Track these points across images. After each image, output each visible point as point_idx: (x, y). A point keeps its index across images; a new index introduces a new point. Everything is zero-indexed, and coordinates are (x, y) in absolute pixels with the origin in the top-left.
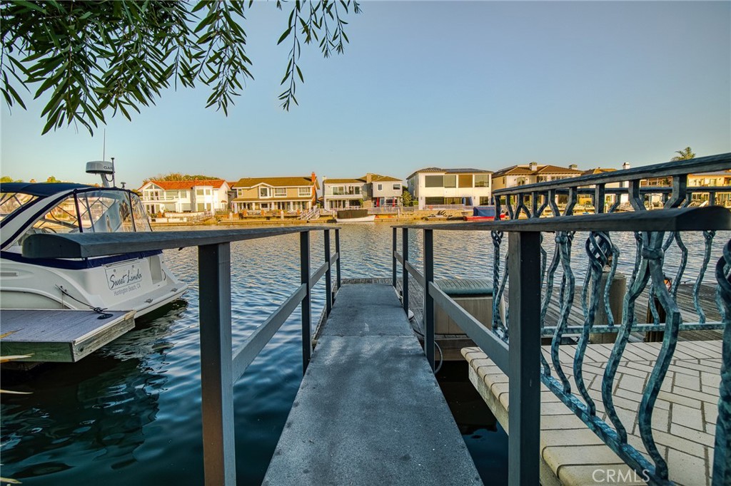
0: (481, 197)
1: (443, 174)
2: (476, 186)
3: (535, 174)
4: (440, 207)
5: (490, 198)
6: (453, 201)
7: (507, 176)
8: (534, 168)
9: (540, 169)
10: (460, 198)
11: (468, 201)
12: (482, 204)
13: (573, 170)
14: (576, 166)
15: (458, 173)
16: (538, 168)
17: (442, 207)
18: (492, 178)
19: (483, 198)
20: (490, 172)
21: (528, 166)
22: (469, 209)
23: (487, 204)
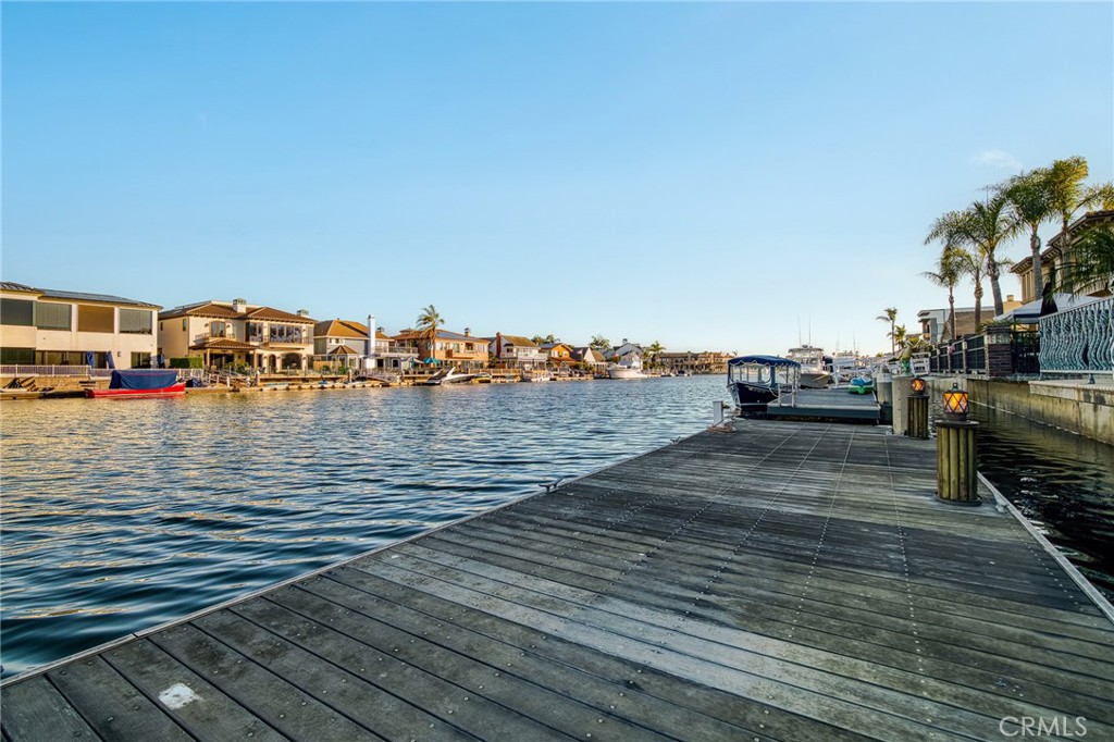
0: (133, 354)
1: (34, 298)
2: (122, 332)
3: (242, 318)
4: (20, 371)
5: (154, 354)
6: (64, 359)
7: (191, 318)
8: (241, 309)
9: (250, 311)
10: (82, 353)
11: (103, 359)
12: (139, 367)
13: (304, 318)
14: (306, 313)
15: (76, 300)
16: (247, 309)
17: (29, 371)
18: (159, 319)
19: (139, 354)
20: (156, 307)
21: (231, 304)
22: (100, 375)
23: (149, 366)
